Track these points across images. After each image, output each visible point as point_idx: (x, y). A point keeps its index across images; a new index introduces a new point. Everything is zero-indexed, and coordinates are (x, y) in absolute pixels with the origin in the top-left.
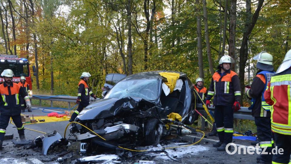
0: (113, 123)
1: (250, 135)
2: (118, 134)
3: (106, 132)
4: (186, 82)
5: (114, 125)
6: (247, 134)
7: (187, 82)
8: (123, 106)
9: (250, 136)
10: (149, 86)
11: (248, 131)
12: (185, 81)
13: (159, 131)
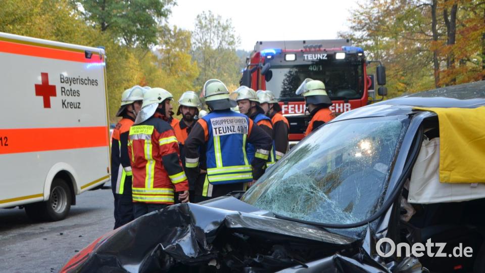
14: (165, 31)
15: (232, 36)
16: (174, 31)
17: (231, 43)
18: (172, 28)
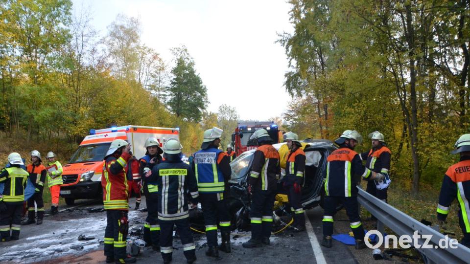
12: (325, 153)
14: (204, 114)
15: (236, 115)
16: (210, 114)
17: (235, 118)
18: (209, 113)
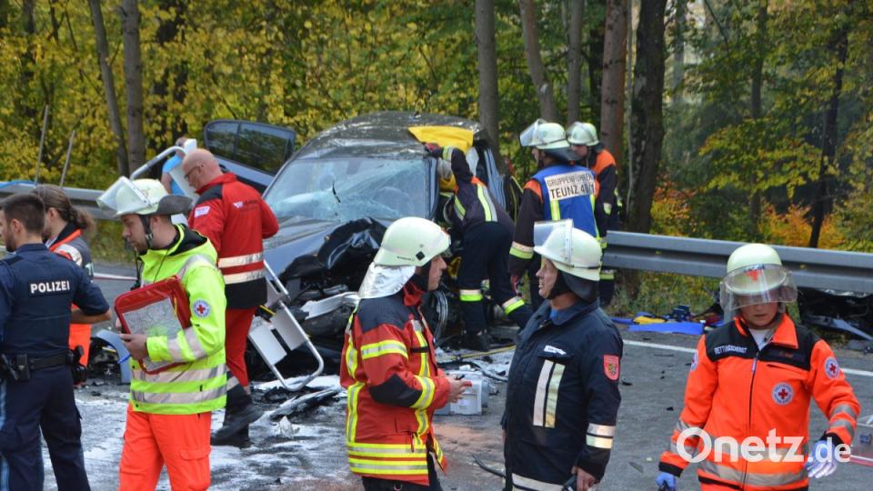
0: (321, 290)
1: (685, 320)
2: (333, 321)
3: (307, 314)
4: (489, 155)
5: (324, 296)
6: (675, 316)
7: (491, 155)
8: (351, 242)
9: (684, 323)
10: (400, 180)
11: (680, 307)
12: (485, 153)
13: (439, 310)
